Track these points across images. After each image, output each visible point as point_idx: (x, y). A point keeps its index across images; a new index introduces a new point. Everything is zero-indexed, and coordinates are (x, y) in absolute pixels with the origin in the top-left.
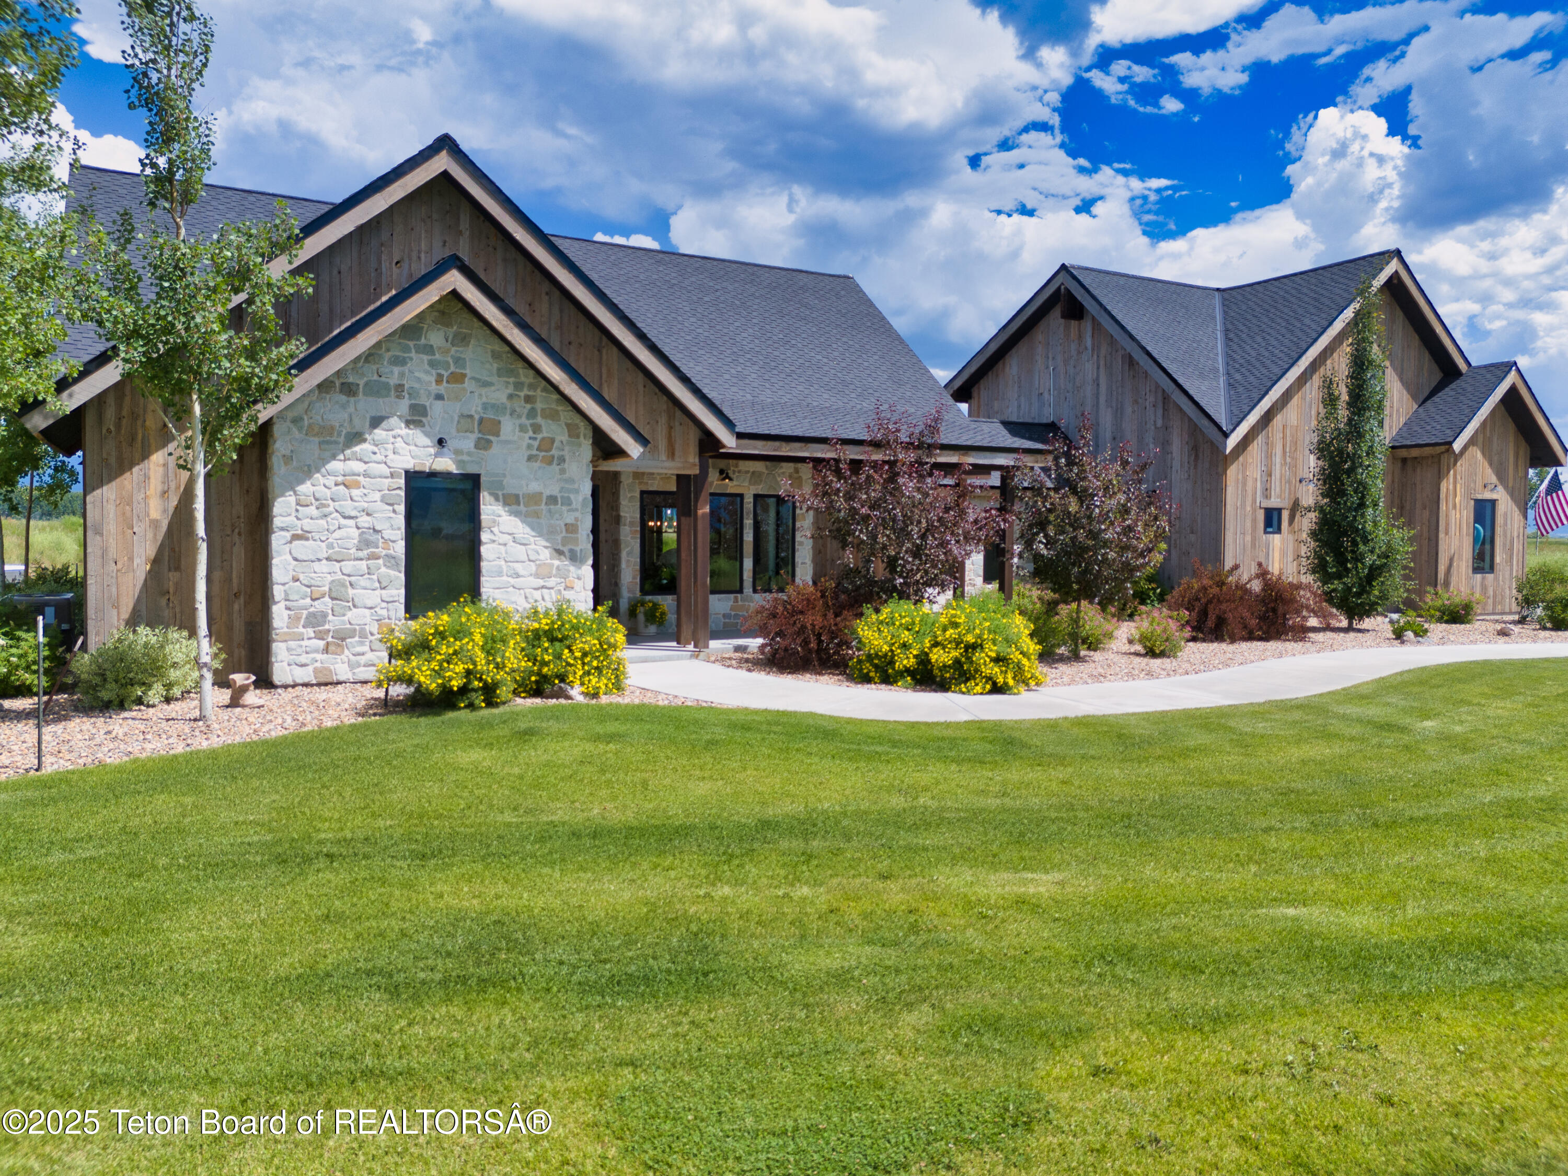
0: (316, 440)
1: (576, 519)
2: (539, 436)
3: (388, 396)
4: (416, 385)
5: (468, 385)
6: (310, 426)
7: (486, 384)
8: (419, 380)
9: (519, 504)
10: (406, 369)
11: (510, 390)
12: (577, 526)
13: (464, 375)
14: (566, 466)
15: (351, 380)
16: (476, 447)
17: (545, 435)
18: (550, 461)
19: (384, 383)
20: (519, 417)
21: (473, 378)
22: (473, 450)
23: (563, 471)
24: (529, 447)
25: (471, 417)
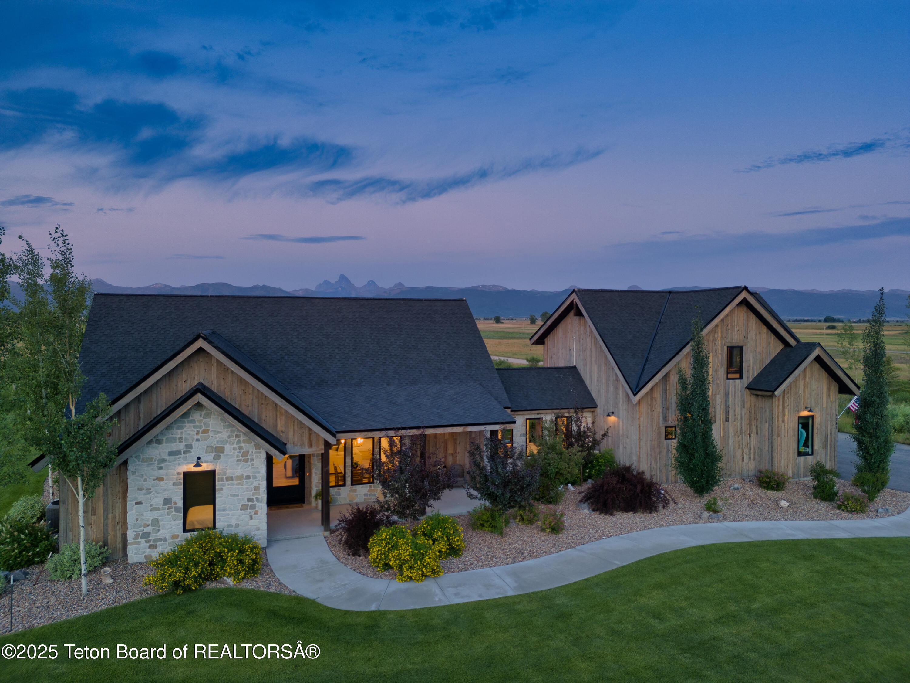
0: (146, 464)
1: (259, 484)
2: (242, 451)
3: (175, 442)
4: (187, 437)
5: (211, 434)
6: (143, 459)
7: (218, 432)
8: (189, 434)
9: (233, 480)
10: (183, 430)
11: (229, 433)
12: (259, 487)
13: (209, 430)
14: (254, 462)
15: (160, 438)
16: (214, 459)
17: (244, 450)
18: (246, 461)
19: (174, 437)
20: (233, 444)
21: (212, 431)
22: (212, 460)
23: (253, 465)
24: (238, 456)
25: (212, 447)
